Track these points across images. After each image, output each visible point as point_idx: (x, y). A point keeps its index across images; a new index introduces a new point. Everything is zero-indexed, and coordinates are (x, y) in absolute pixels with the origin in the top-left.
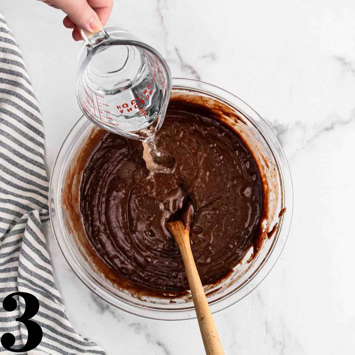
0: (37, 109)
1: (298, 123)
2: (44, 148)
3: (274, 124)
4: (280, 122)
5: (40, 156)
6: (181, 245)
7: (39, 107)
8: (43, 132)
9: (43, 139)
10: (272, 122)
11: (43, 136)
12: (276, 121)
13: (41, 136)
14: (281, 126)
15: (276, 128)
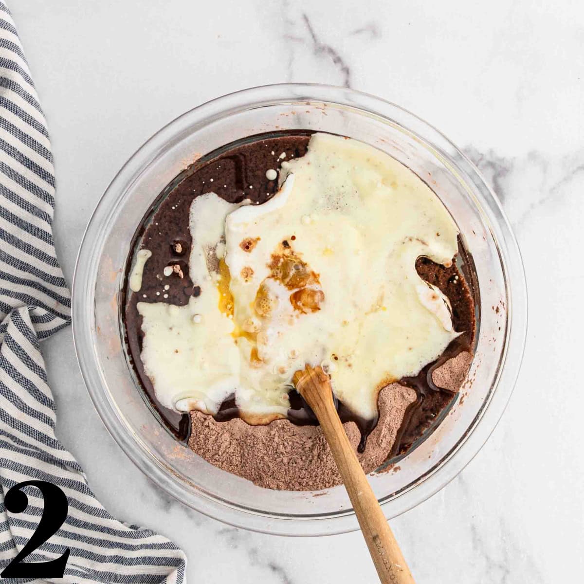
0: (43, 131)
1: (532, 156)
2: (53, 205)
3: (488, 158)
4: (500, 154)
5: (46, 219)
6: (318, 405)
7: (47, 128)
8: (53, 175)
9: (52, 186)
10: (484, 153)
11: (52, 181)
12: (491, 152)
13: (49, 182)
14: (502, 160)
15: (491, 165)
